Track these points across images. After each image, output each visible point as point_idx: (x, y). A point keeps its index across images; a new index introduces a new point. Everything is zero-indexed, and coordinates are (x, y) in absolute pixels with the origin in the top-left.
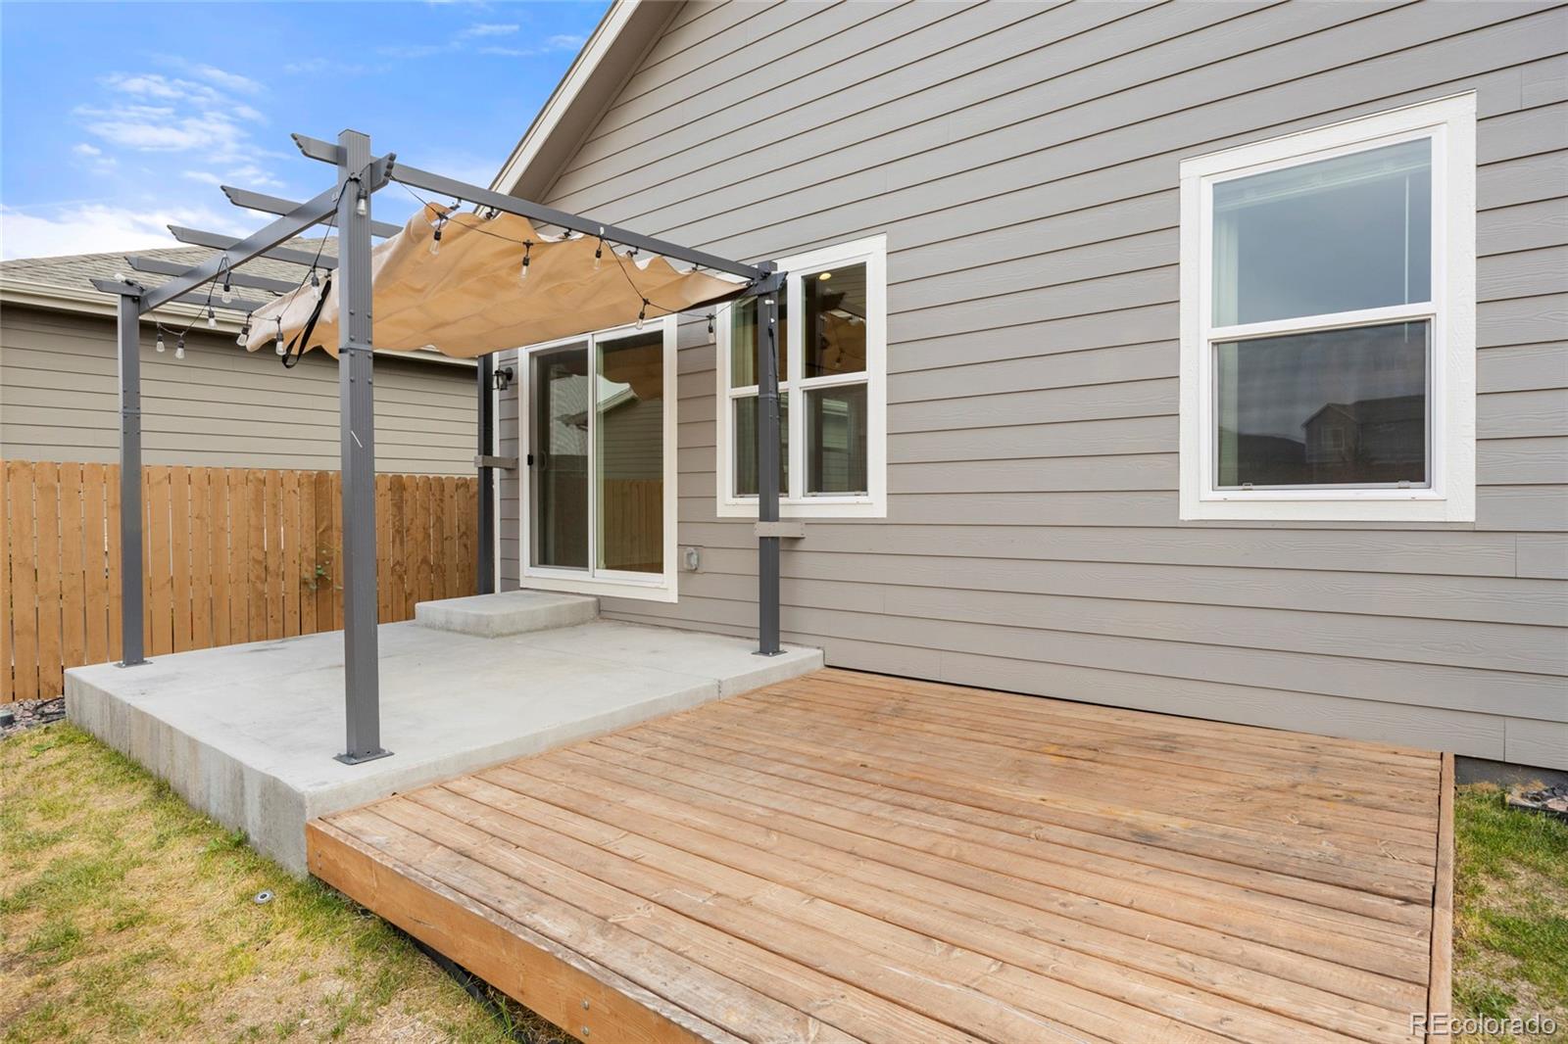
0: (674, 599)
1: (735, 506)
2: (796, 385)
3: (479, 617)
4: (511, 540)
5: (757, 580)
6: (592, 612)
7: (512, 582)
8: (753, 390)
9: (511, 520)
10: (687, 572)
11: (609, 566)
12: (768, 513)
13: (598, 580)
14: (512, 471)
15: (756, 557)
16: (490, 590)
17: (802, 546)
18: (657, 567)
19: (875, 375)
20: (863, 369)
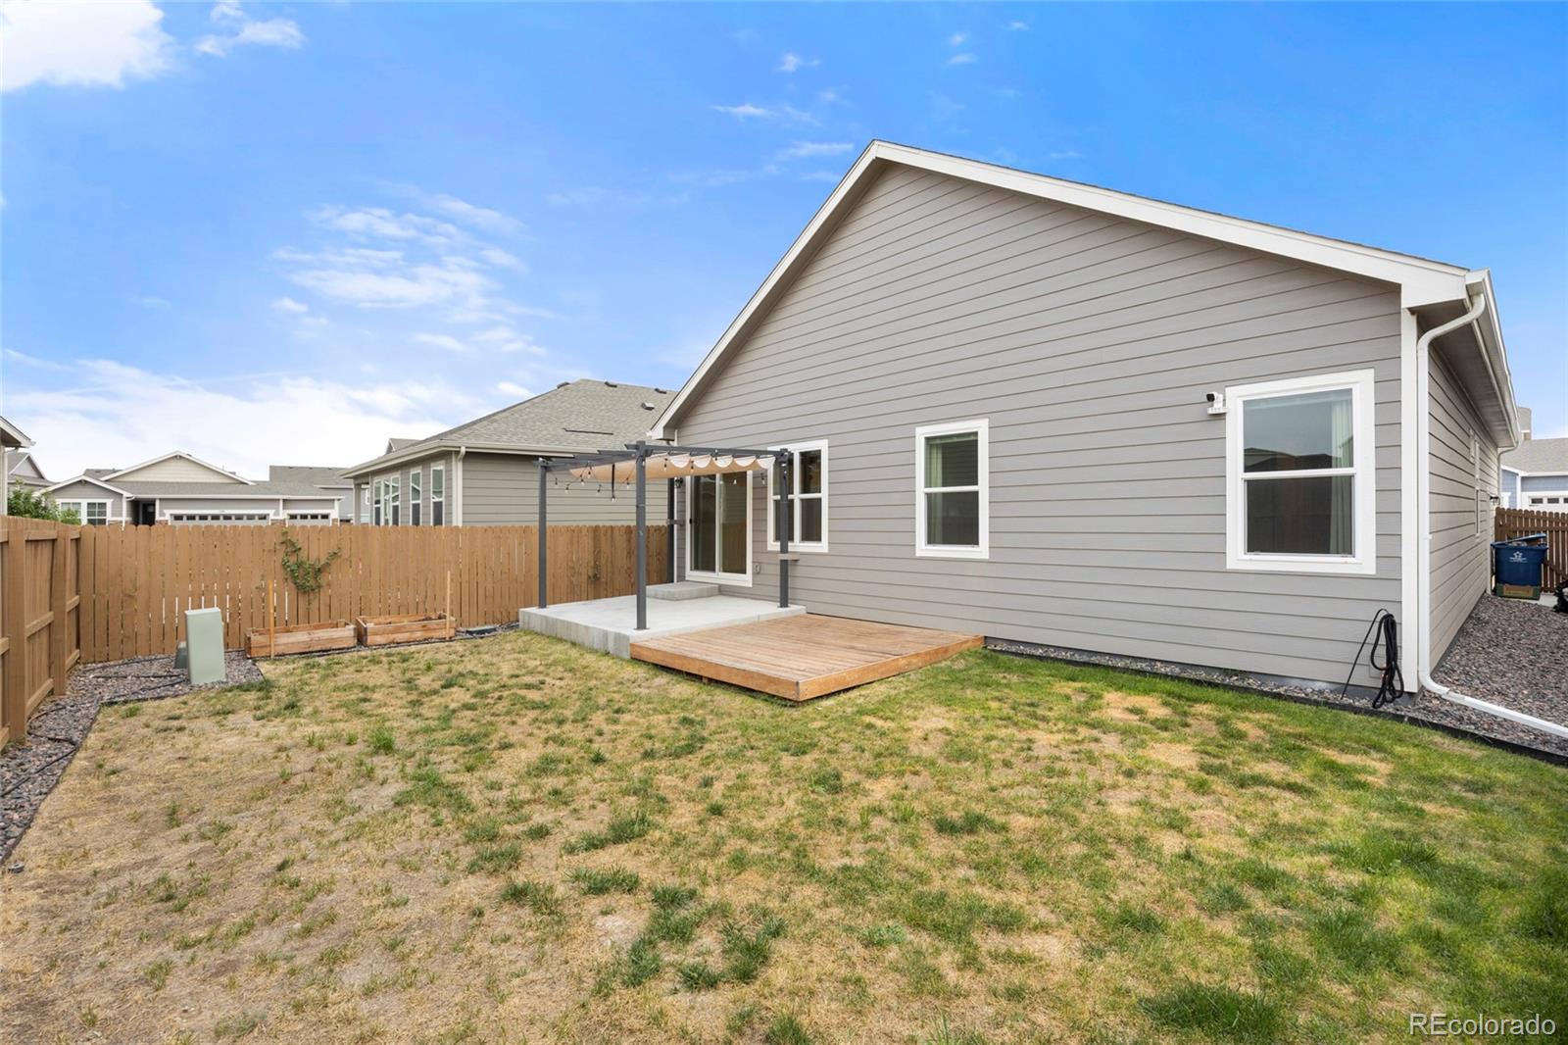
0: (751, 586)
1: (774, 545)
2: (797, 496)
3: (669, 592)
4: (682, 558)
5: (779, 578)
6: (717, 591)
7: (682, 578)
8: (778, 497)
9: (682, 548)
10: (756, 573)
11: (725, 571)
12: (784, 550)
13: (720, 577)
14: (682, 526)
15: (779, 567)
16: (672, 581)
17: (799, 563)
18: (743, 571)
19: (824, 495)
20: (820, 492)
